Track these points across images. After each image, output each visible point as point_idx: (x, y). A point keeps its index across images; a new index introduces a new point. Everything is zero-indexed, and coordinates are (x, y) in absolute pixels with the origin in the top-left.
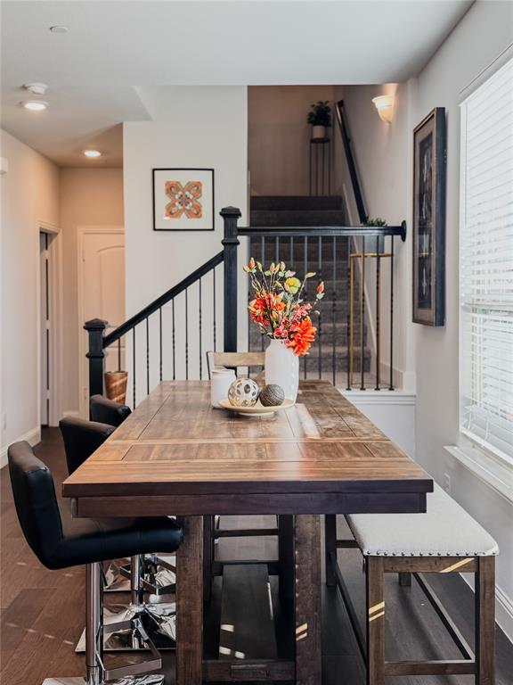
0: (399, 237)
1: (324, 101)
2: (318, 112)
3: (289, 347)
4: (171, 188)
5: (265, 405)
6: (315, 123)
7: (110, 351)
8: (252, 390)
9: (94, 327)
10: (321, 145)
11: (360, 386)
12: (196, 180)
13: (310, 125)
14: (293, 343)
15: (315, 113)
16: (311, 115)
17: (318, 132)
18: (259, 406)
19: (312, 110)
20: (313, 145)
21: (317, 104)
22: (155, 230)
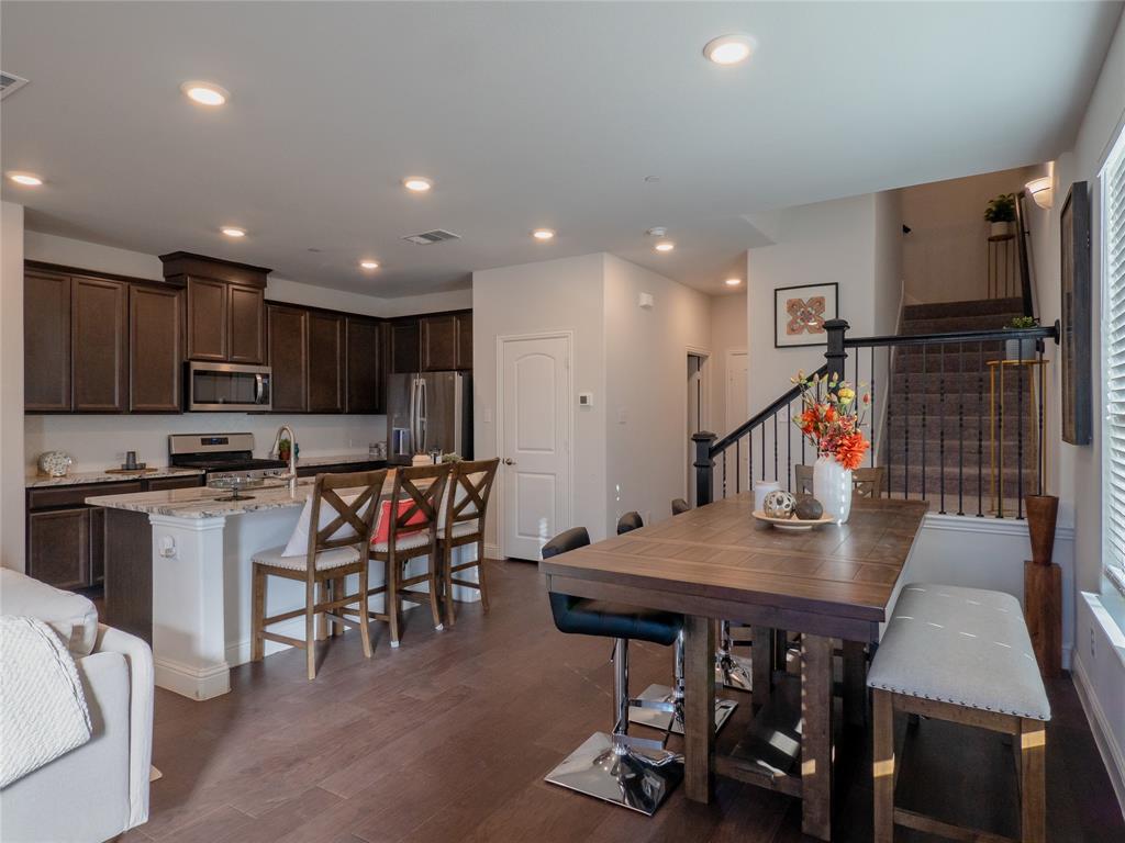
0: (1052, 339)
1: (1006, 194)
2: (997, 206)
3: (838, 460)
4: (793, 306)
5: (799, 518)
6: (994, 220)
7: (718, 459)
8: (786, 502)
9: (701, 439)
10: (1004, 242)
11: (997, 513)
12: (819, 295)
13: (989, 222)
14: (840, 456)
15: (994, 209)
16: (989, 211)
17: (999, 228)
18: (795, 519)
19: (990, 206)
20: (992, 243)
21: (997, 199)
22: (776, 347)
